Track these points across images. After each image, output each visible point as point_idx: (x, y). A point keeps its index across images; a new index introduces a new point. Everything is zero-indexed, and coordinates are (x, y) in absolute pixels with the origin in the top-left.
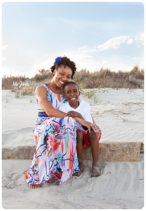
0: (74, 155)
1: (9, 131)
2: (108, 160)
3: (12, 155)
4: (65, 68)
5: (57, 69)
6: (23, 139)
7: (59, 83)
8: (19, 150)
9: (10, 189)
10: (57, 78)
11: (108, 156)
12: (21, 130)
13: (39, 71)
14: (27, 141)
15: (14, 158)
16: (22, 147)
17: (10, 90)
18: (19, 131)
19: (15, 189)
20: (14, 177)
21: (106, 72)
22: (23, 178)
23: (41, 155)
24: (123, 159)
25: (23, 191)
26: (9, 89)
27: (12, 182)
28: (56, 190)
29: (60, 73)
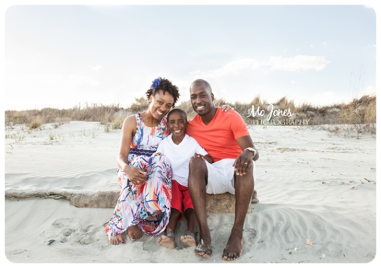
0: (159, 194)
1: (90, 173)
2: (211, 210)
3: (90, 202)
4: (164, 94)
5: (154, 96)
6: (107, 183)
7: (156, 113)
8: (99, 196)
9: (85, 245)
10: (153, 107)
11: (211, 207)
12: (106, 171)
13: (137, 100)
14: (112, 186)
15: (92, 206)
16: (104, 192)
17: (99, 123)
18: (103, 173)
19: (90, 245)
20: (90, 230)
21: (220, 103)
22: (102, 232)
23: (124, 200)
24: (229, 210)
25: (101, 247)
26: (98, 121)
27: (88, 236)
28: (142, 248)
29: (157, 101)
